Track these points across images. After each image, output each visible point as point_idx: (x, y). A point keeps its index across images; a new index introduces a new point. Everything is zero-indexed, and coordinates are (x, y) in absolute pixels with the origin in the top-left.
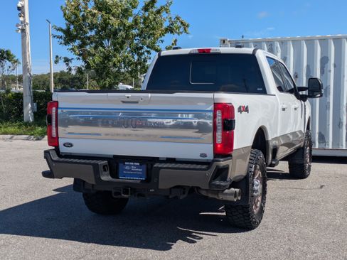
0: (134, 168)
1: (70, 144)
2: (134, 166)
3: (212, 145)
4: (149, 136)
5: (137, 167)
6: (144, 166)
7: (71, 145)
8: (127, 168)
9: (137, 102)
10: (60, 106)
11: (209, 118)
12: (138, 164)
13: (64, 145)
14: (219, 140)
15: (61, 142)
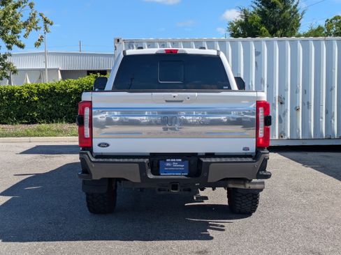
0: (175, 165)
1: (106, 144)
2: (175, 163)
3: (255, 140)
4: (194, 133)
5: (179, 163)
6: (187, 162)
7: (108, 145)
8: (168, 164)
9: (181, 101)
10: (93, 106)
11: (252, 114)
12: (180, 160)
13: (99, 145)
14: (261, 135)
15: (95, 142)
